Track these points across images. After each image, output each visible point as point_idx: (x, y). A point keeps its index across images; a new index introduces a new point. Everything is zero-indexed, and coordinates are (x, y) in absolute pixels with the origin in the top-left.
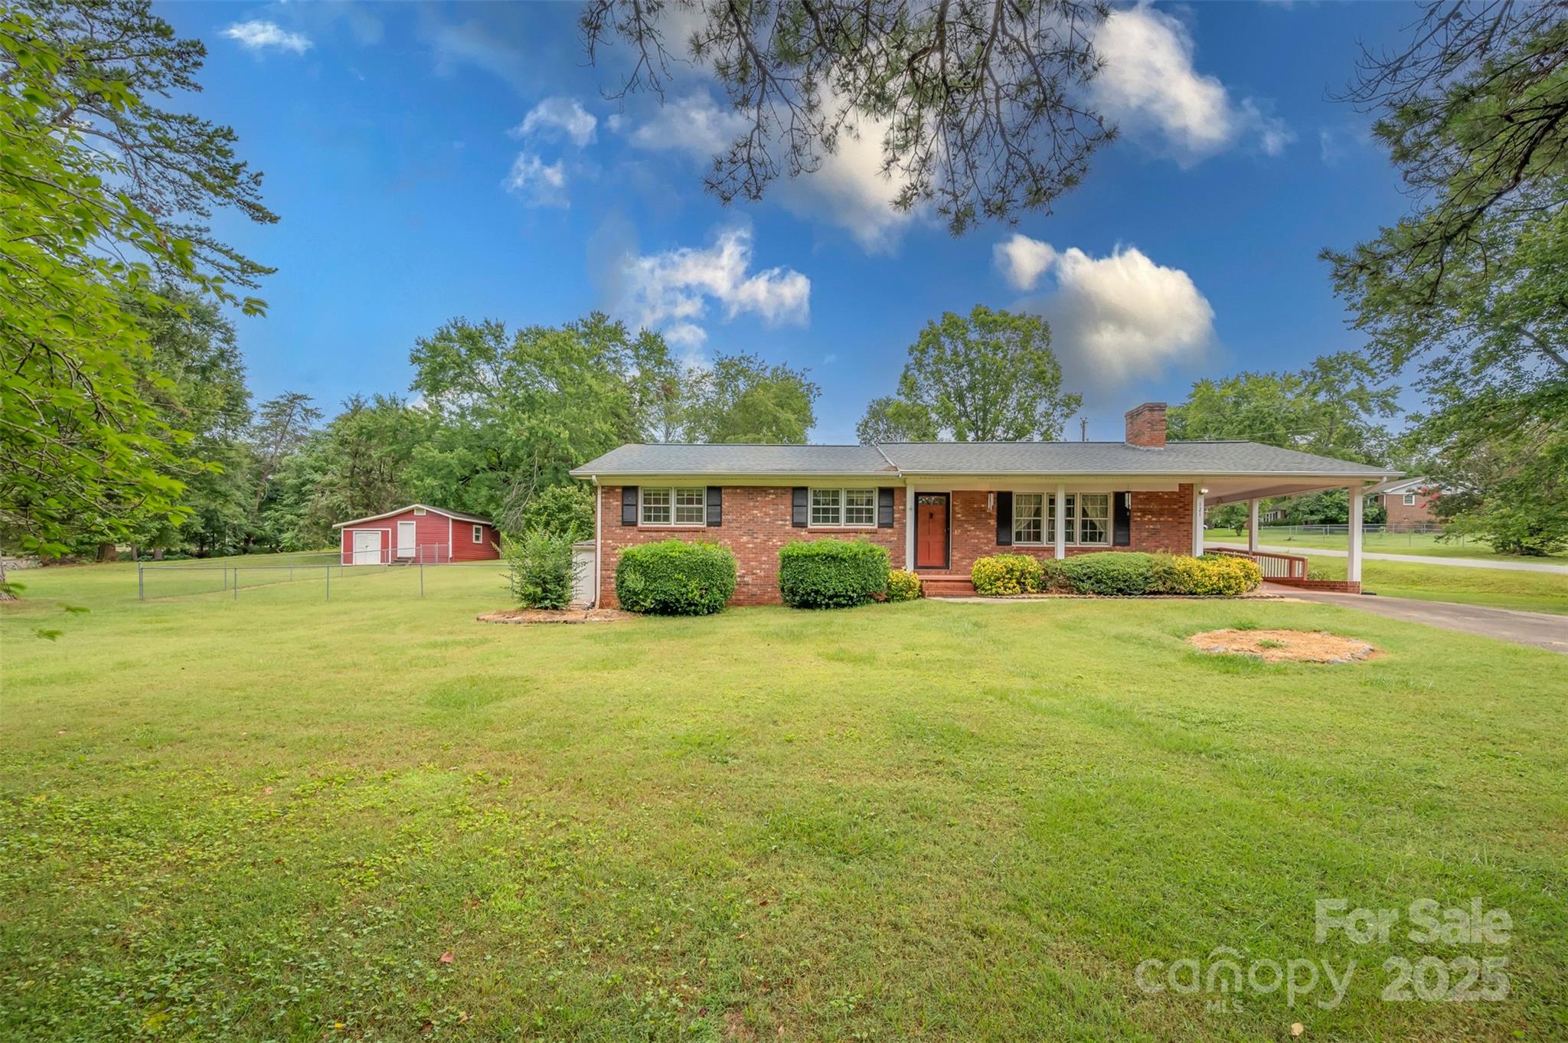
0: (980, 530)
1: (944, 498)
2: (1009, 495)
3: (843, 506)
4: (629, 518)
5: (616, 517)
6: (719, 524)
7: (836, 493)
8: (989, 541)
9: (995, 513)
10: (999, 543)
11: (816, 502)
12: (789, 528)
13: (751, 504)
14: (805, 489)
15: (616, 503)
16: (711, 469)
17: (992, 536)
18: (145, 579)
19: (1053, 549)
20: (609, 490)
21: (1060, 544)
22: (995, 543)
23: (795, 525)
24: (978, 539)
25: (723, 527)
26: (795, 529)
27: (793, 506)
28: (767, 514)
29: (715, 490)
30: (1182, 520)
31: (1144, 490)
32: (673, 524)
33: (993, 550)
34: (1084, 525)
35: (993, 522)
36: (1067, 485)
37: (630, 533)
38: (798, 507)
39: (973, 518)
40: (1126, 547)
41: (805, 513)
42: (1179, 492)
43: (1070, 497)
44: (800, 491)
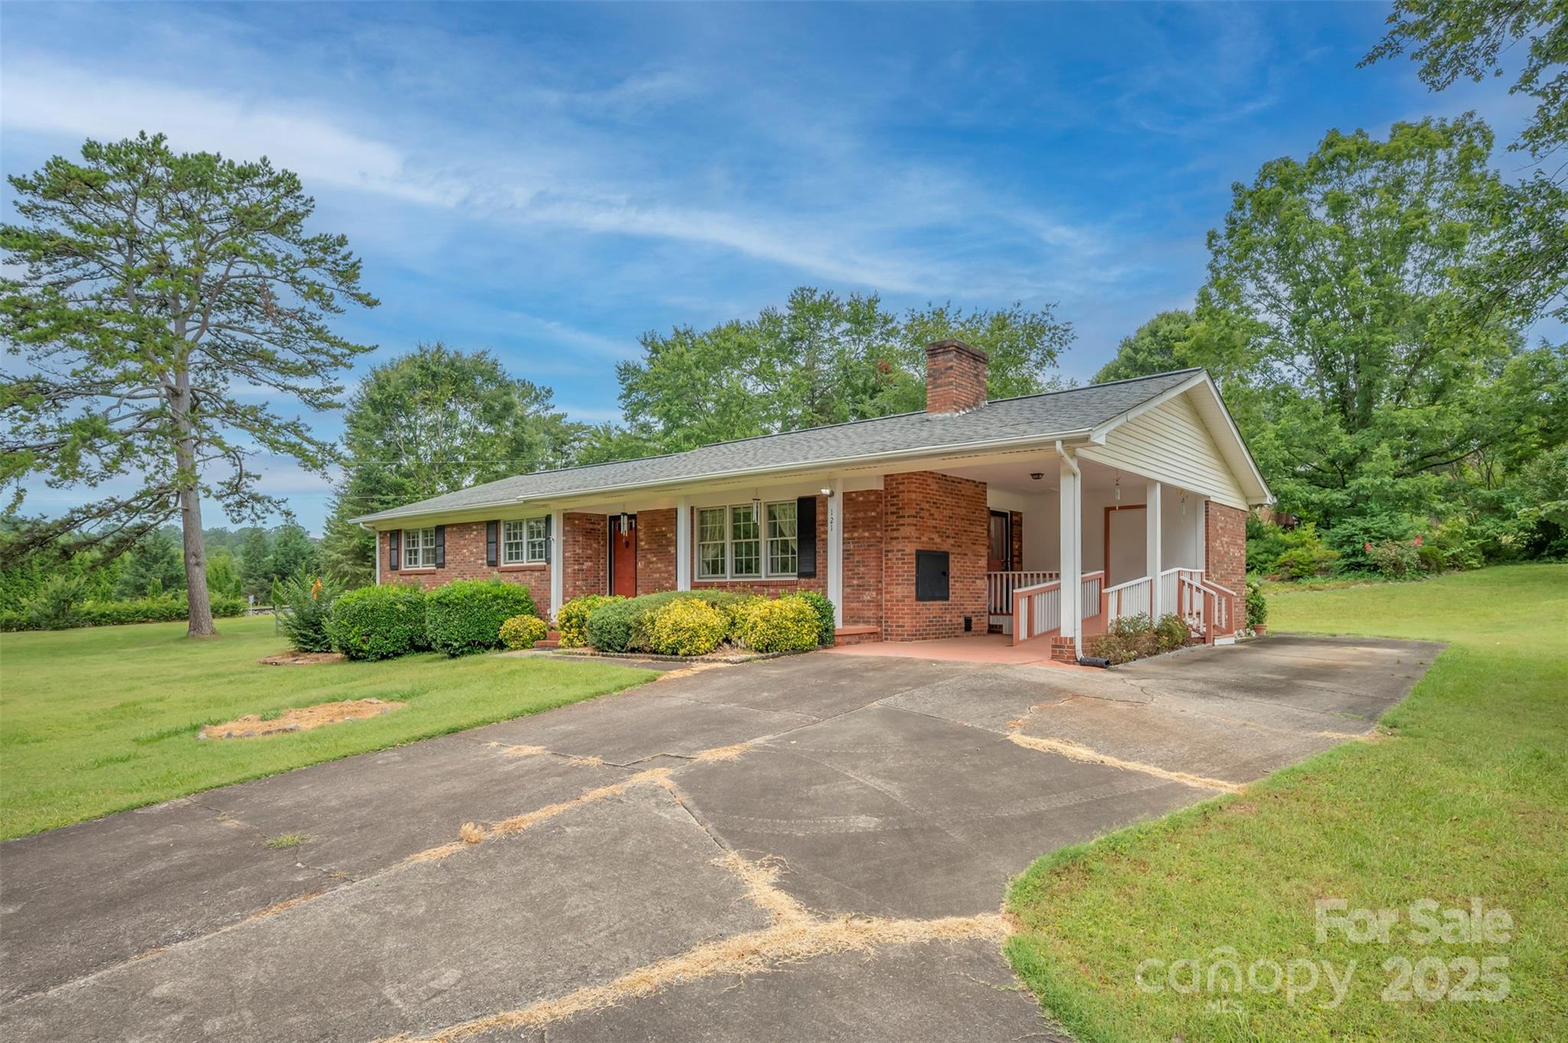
0: (662, 561)
3: (525, 541)
4: (395, 562)
5: (387, 562)
6: (440, 565)
7: (521, 525)
8: (670, 574)
11: (508, 536)
12: (486, 566)
13: (462, 542)
14: (497, 523)
15: (388, 548)
17: (672, 569)
20: (383, 533)
21: (682, 578)
23: (491, 563)
24: (660, 572)
25: (445, 569)
26: (490, 568)
27: (489, 543)
28: (472, 553)
29: (440, 529)
30: (895, 534)
32: (421, 566)
34: (775, 547)
35: (673, 550)
38: (493, 543)
39: (655, 546)
40: (812, 580)
41: (497, 550)
42: (886, 489)
43: (746, 511)
44: (492, 525)
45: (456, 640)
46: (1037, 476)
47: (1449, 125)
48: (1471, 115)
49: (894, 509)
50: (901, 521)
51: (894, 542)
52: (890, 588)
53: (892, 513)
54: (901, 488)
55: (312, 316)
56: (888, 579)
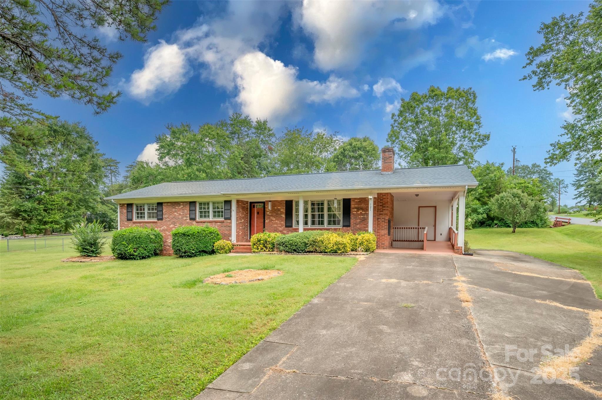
0: (278, 220)
1: (263, 204)
2: (291, 202)
3: (211, 210)
4: (130, 217)
5: (125, 218)
6: (162, 219)
7: (208, 204)
8: (282, 225)
9: (284, 211)
10: (286, 227)
11: (200, 208)
12: (188, 220)
13: (174, 210)
14: (195, 202)
15: (125, 211)
16: (159, 195)
17: (283, 223)
18: (10, 244)
19: (298, 229)
20: (122, 205)
21: (301, 227)
22: (284, 226)
23: (191, 219)
24: (277, 224)
25: (164, 221)
26: (191, 221)
27: (190, 210)
28: (180, 214)
29: (160, 204)
30: (382, 213)
31: (358, 197)
32: (146, 220)
33: (284, 230)
34: (329, 216)
35: (284, 216)
36: (303, 197)
37: (130, 224)
38: (192, 211)
39: (275, 214)
40: (349, 228)
41: (195, 214)
42: (378, 197)
43: (322, 202)
44: (192, 204)
45: (193, 250)
46: (417, 195)
47: (465, 90)
48: (471, 89)
49: (381, 204)
50: (384, 208)
51: (381, 216)
52: (379, 231)
53: (380, 206)
54: (384, 197)
55: (18, 98)
56: (379, 228)
